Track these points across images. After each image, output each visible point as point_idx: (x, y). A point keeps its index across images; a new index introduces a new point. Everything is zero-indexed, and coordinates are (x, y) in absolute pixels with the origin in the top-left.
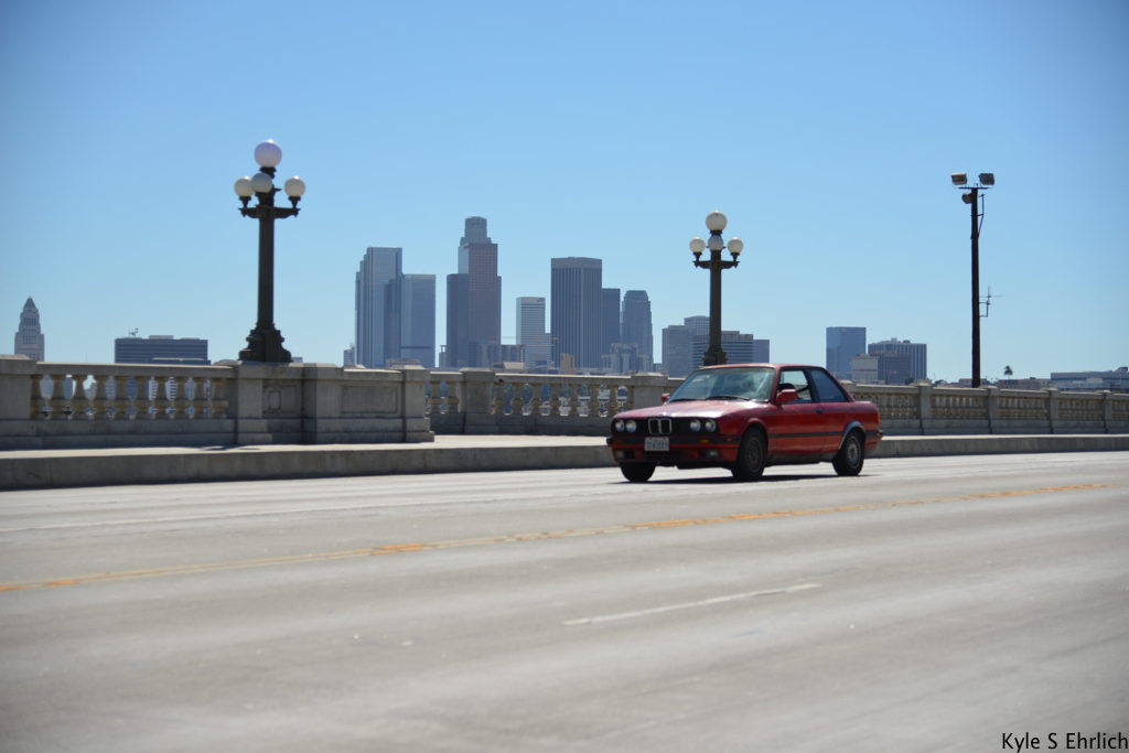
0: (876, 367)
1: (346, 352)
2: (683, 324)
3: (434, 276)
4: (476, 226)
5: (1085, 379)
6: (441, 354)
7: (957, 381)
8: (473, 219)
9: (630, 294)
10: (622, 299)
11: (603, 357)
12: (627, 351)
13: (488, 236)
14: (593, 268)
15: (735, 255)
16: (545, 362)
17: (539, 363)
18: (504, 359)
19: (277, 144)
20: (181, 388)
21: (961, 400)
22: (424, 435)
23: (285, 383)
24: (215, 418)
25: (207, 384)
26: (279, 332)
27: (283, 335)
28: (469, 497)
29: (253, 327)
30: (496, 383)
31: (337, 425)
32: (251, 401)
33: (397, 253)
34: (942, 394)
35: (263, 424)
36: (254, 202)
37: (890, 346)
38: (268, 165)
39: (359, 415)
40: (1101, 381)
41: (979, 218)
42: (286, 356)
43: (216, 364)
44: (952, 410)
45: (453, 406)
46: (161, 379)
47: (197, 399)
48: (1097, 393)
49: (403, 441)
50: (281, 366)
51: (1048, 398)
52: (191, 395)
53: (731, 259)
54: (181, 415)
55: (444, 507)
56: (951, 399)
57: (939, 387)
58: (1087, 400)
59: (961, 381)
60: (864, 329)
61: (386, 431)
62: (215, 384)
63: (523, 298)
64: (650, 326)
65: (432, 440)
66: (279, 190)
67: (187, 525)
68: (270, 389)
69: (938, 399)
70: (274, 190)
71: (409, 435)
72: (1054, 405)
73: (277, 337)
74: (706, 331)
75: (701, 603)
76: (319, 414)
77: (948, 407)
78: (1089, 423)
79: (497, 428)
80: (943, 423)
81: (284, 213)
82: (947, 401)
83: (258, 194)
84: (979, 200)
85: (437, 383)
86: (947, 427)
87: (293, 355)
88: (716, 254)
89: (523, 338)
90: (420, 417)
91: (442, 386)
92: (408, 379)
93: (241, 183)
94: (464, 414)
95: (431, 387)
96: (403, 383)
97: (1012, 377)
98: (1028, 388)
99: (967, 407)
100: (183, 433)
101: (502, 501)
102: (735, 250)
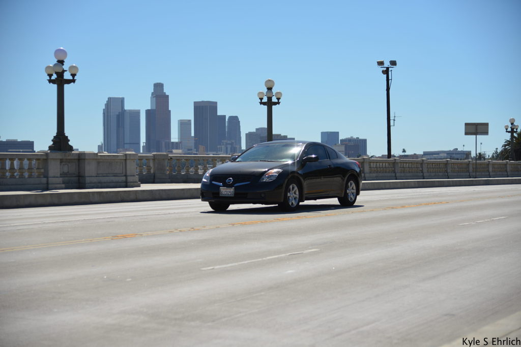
0: (344, 150)
1: (99, 146)
2: (255, 131)
3: (140, 110)
4: (158, 87)
5: (438, 154)
6: (143, 147)
7: (381, 156)
8: (157, 84)
9: (231, 118)
10: (227, 120)
11: (219, 147)
12: (230, 144)
13: (164, 91)
14: (213, 106)
15: (278, 99)
16: (191, 150)
17: (189, 150)
18: (173, 148)
19: (64, 49)
20: (21, 164)
21: (382, 165)
22: (136, 184)
23: (70, 161)
24: (37, 177)
25: (34, 162)
26: (67, 137)
27: (69, 138)
28: (157, 212)
29: (55, 135)
30: (169, 160)
31: (95, 180)
32: (55, 169)
33: (122, 100)
34: (374, 162)
35: (61, 179)
36: (54, 77)
37: (350, 140)
38: (61, 59)
39: (105, 175)
40: (446, 155)
41: (390, 81)
42: (71, 148)
43: (38, 152)
44: (379, 169)
45: (149, 170)
46: (12, 160)
47: (29, 169)
48: (444, 160)
49: (126, 187)
50: (68, 153)
51: (422, 163)
52: (26, 167)
53: (277, 101)
54: (22, 176)
55: (145, 217)
56: (378, 164)
57: (373, 159)
58: (439, 164)
59: (383, 156)
60: (338, 133)
61: (118, 182)
62: (37, 162)
63: (181, 120)
64: (240, 132)
65: (140, 186)
66: (66, 71)
67: (25, 227)
68: (64, 163)
69: (372, 164)
70: (64, 71)
71: (128, 184)
72: (425, 166)
73: (66, 139)
74: (266, 134)
75: (264, 259)
76: (86, 175)
77: (376, 167)
78: (441, 174)
79: (169, 180)
80: (374, 175)
81: (69, 82)
82: (376, 165)
83: (56, 73)
84: (390, 73)
85: (142, 159)
86: (376, 177)
87: (74, 148)
88: (270, 99)
89: (181, 138)
90: (134, 176)
91: (144, 161)
92: (128, 158)
93: (48, 67)
94: (154, 173)
95: (138, 161)
96: (126, 160)
97: (406, 154)
98: (413, 159)
99: (385, 167)
100: (23, 184)
101: (172, 213)
102: (278, 97)
